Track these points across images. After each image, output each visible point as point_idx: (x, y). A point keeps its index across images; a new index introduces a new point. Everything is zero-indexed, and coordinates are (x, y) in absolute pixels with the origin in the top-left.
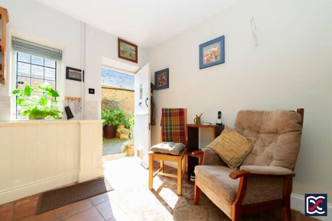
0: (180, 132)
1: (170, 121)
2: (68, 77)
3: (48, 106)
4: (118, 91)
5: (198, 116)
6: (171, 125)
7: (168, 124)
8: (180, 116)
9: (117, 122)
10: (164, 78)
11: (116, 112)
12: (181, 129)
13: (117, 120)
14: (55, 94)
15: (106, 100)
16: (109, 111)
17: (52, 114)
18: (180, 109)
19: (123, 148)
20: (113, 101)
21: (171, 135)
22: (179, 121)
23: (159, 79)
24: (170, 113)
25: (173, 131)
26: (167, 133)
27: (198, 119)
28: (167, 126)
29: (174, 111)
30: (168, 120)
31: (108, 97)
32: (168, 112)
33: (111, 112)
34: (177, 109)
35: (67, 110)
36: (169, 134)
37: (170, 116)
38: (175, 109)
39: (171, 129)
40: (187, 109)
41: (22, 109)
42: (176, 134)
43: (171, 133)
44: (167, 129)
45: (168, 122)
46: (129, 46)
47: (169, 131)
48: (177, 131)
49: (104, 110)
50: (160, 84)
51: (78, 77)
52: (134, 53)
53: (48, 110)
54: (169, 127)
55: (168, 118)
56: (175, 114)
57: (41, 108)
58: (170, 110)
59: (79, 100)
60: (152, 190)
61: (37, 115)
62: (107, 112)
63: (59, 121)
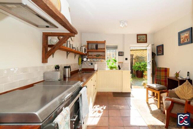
0: (165, 80)
1: (160, 74)
2: (119, 55)
3: (114, 65)
4: (144, 51)
5: (177, 73)
6: (160, 76)
7: (159, 75)
8: (165, 72)
9: (143, 69)
10: (161, 49)
11: (142, 63)
12: (165, 79)
13: (143, 67)
14: (116, 61)
15: (138, 57)
16: (139, 63)
17: (115, 68)
18: (165, 68)
19: (142, 84)
20: (141, 57)
21: (160, 81)
22: (164, 75)
23: (159, 50)
24: (160, 70)
25: (161, 79)
26: (158, 80)
27: (177, 74)
28: (158, 76)
29: (162, 69)
30: (159, 73)
31: (139, 55)
32: (159, 69)
33: (140, 63)
34: (164, 68)
35: (119, 66)
36: (159, 80)
37: (160, 71)
38: (163, 68)
39: (160, 78)
40: (169, 69)
41: (108, 66)
42: (162, 81)
43: (160, 80)
44: (158, 78)
45: (159, 74)
46: (142, 36)
47: (159, 79)
48: (163, 79)
49: (136, 62)
50: (159, 52)
51: (122, 55)
52: (145, 38)
53: (114, 67)
54: (159, 77)
55: (159, 72)
56: (163, 71)
57: (112, 66)
58: (160, 68)
59: (122, 63)
60: (148, 103)
61: (112, 68)
62: (137, 64)
63: (117, 70)
